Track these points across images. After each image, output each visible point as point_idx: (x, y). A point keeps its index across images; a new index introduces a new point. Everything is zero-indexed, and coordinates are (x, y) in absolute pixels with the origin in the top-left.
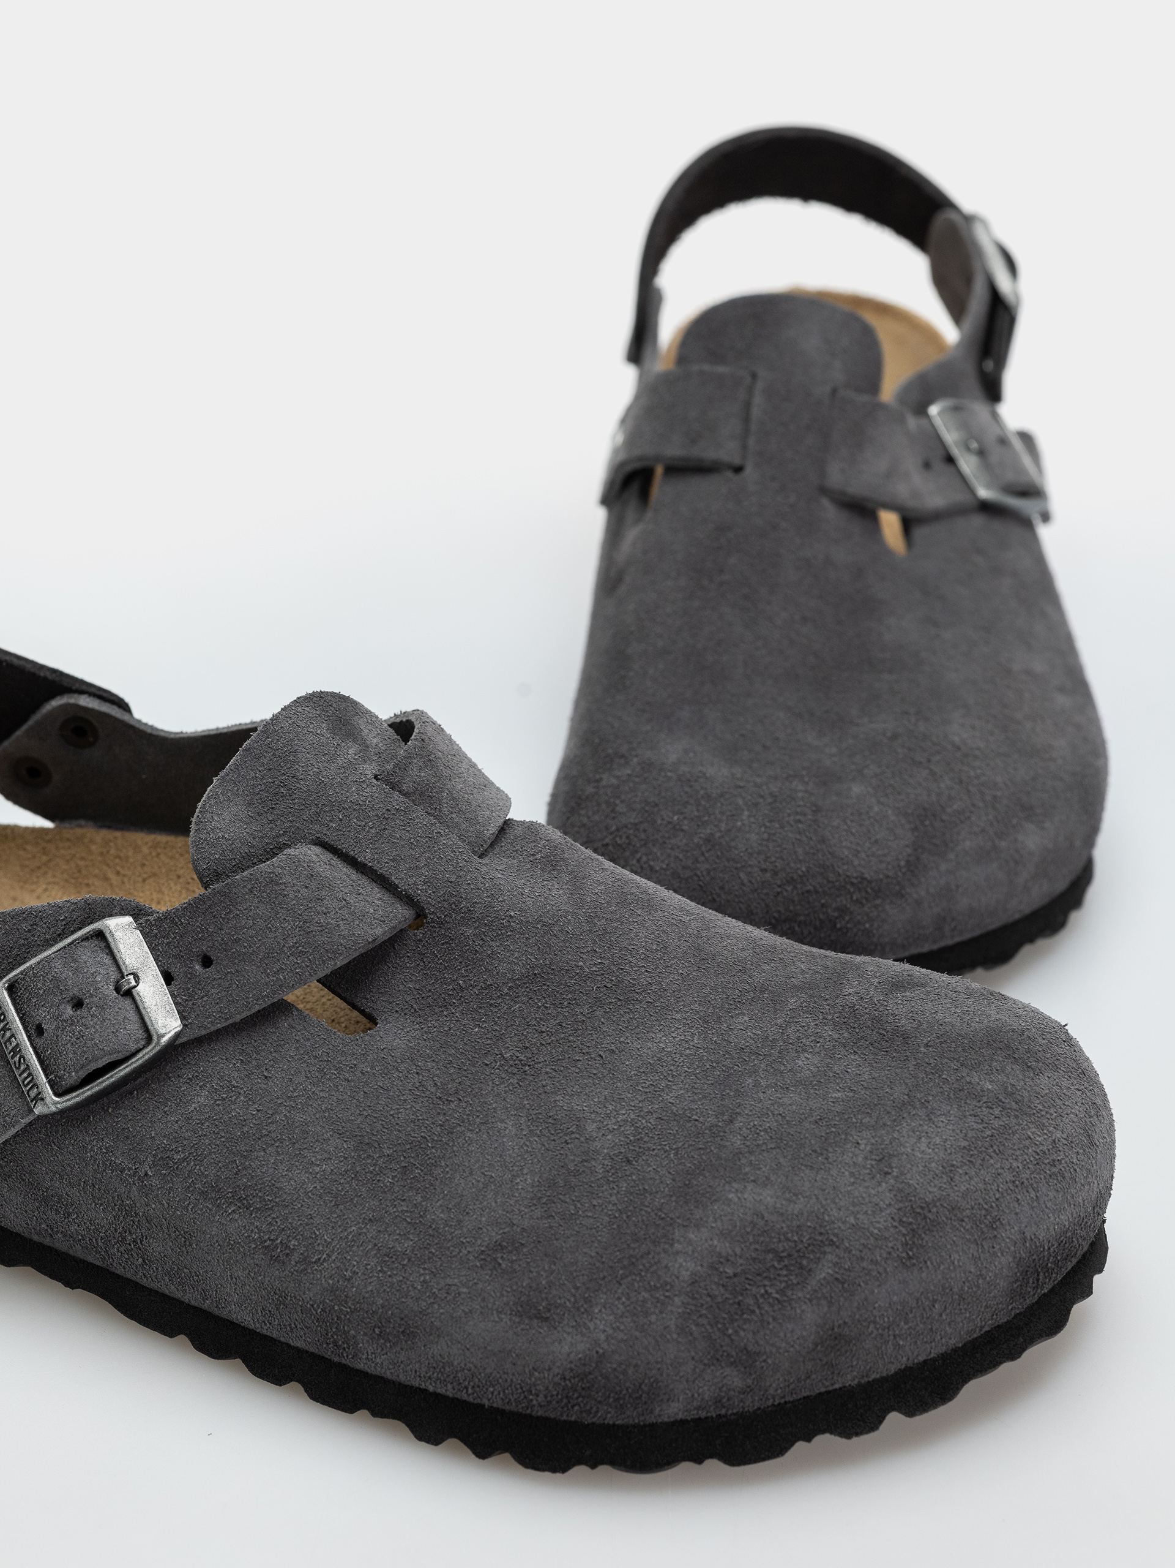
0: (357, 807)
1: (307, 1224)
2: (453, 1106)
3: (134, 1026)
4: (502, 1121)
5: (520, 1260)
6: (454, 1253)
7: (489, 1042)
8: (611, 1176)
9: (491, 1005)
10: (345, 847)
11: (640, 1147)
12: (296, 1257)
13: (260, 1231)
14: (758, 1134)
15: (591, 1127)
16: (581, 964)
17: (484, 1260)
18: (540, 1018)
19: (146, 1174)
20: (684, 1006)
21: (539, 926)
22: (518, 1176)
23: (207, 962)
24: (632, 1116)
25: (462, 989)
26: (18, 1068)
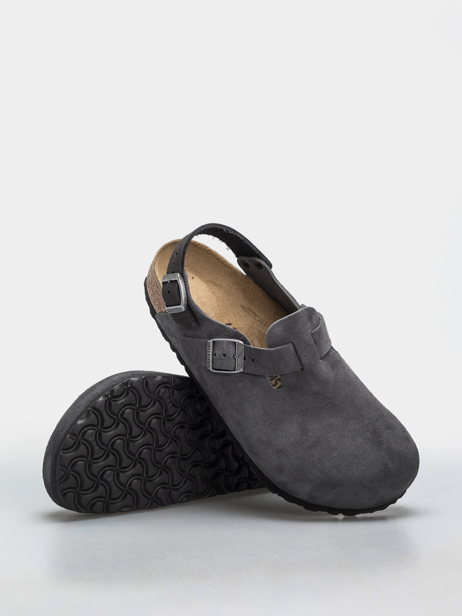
0: (303, 340)
1: (247, 423)
2: (286, 415)
3: (233, 366)
4: (294, 423)
5: (283, 456)
6: (272, 447)
7: (301, 403)
8: (308, 448)
9: (306, 395)
10: (297, 348)
11: (317, 444)
12: (242, 428)
13: (238, 418)
14: (341, 454)
15: (310, 434)
16: (328, 395)
17: (276, 452)
18: (314, 403)
19: (223, 393)
20: (343, 413)
21: (324, 382)
22: (291, 437)
23: (253, 360)
24: (320, 436)
25: (302, 388)
26: (208, 358)
